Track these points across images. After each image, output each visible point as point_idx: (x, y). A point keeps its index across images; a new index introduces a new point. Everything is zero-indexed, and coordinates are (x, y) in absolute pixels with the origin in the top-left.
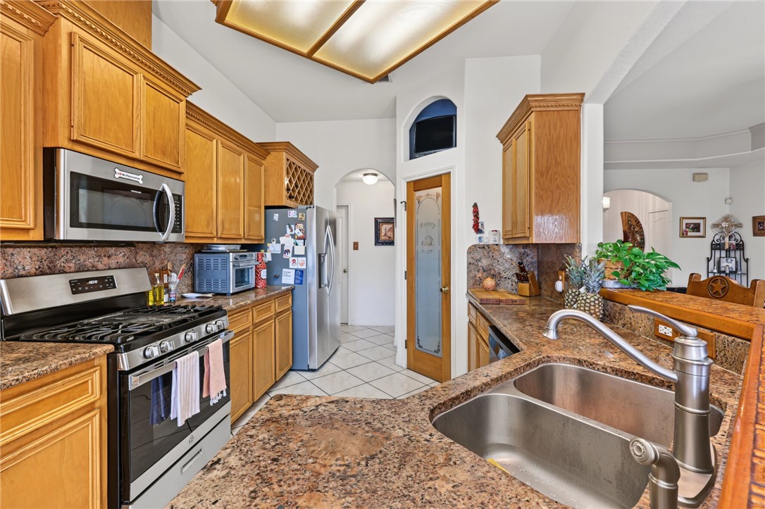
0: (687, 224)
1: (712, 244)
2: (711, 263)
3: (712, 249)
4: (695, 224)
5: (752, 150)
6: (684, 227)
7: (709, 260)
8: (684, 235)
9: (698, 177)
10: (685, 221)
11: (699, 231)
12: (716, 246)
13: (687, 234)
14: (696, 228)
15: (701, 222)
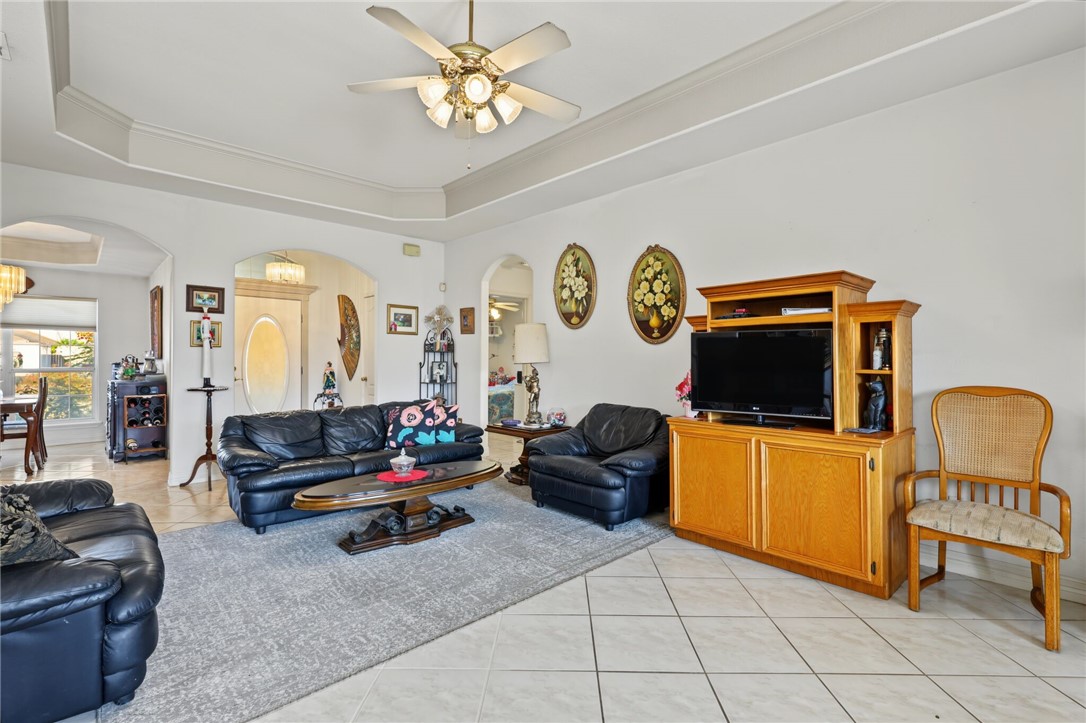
0: (396, 314)
1: (425, 345)
2: (424, 369)
3: (425, 351)
4: (405, 315)
5: (447, 216)
6: (392, 319)
7: (421, 365)
8: (392, 330)
9: (410, 250)
10: (394, 310)
11: (410, 326)
12: (429, 348)
13: (396, 329)
14: (407, 321)
15: (412, 312)
